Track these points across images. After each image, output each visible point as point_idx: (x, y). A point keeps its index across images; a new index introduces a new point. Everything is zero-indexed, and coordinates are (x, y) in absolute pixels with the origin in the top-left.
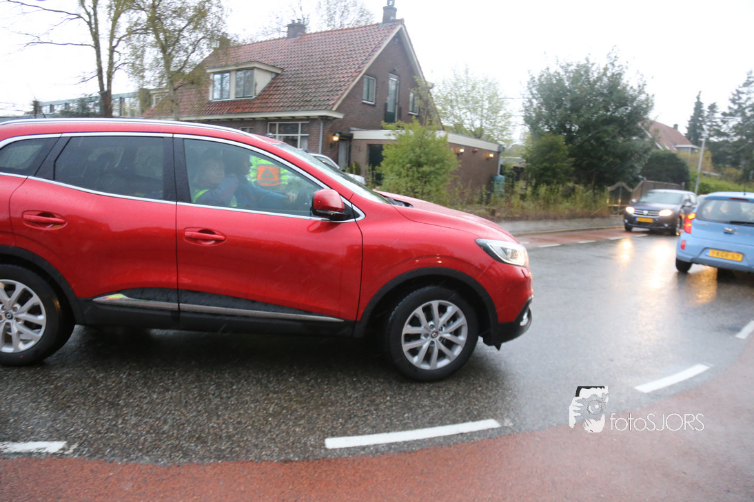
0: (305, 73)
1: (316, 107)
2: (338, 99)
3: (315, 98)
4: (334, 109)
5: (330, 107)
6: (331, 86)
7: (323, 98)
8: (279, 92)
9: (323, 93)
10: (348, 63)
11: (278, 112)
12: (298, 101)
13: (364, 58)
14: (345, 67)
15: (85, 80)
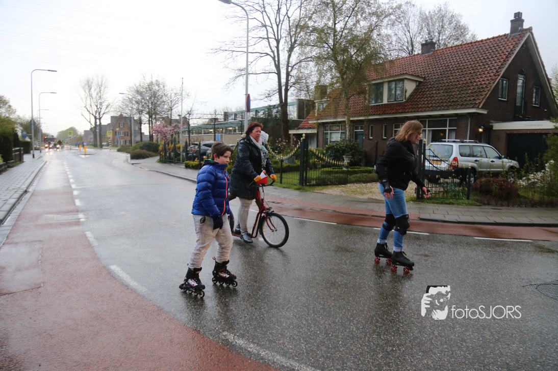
0: (446, 79)
1: (464, 106)
2: (483, 99)
3: (461, 99)
4: (480, 107)
5: (477, 105)
6: (474, 89)
7: (469, 98)
8: (426, 95)
9: (468, 95)
10: (485, 69)
11: (428, 111)
12: (445, 102)
13: (500, 64)
14: (482, 73)
15: (269, 96)
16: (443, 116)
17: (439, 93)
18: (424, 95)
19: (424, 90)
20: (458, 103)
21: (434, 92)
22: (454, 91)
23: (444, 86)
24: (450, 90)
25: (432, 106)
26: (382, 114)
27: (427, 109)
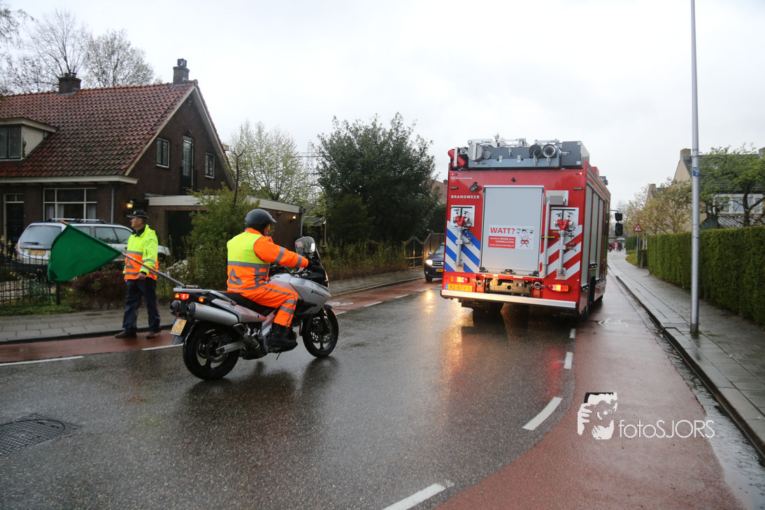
0: (87, 133)
2: (131, 163)
3: (102, 162)
4: (127, 174)
5: (122, 172)
6: (121, 149)
7: (113, 162)
8: (55, 153)
9: (112, 157)
10: (139, 124)
11: (56, 176)
12: (81, 165)
13: (156, 120)
14: (135, 128)
16: (77, 184)
17: (75, 151)
18: (53, 153)
19: (54, 145)
20: (98, 167)
21: (69, 149)
22: (95, 151)
23: (83, 142)
24: (89, 149)
25: (61, 170)
27: (55, 173)
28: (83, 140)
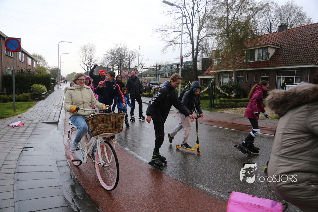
1: (306, 63)
3: (304, 59)
5: (315, 63)
6: (313, 52)
7: (309, 59)
9: (308, 56)
11: (283, 66)
15: (187, 56)
16: (292, 69)
17: (290, 55)
18: (280, 56)
19: (280, 53)
20: (302, 61)
21: (287, 55)
22: (299, 54)
23: (293, 51)
24: (296, 54)
25: (285, 63)
26: (254, 68)
27: (283, 65)
28: (293, 50)
